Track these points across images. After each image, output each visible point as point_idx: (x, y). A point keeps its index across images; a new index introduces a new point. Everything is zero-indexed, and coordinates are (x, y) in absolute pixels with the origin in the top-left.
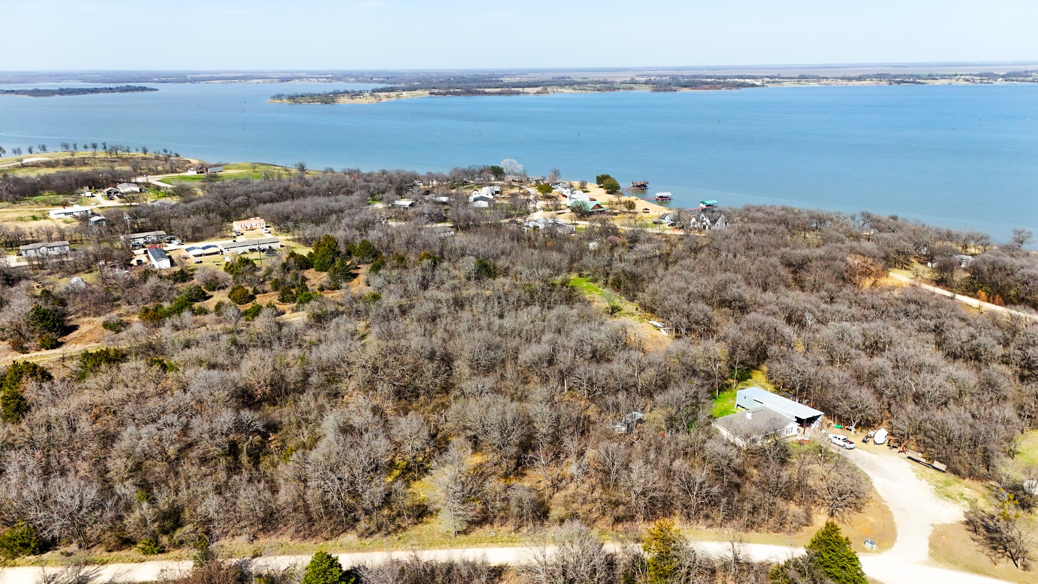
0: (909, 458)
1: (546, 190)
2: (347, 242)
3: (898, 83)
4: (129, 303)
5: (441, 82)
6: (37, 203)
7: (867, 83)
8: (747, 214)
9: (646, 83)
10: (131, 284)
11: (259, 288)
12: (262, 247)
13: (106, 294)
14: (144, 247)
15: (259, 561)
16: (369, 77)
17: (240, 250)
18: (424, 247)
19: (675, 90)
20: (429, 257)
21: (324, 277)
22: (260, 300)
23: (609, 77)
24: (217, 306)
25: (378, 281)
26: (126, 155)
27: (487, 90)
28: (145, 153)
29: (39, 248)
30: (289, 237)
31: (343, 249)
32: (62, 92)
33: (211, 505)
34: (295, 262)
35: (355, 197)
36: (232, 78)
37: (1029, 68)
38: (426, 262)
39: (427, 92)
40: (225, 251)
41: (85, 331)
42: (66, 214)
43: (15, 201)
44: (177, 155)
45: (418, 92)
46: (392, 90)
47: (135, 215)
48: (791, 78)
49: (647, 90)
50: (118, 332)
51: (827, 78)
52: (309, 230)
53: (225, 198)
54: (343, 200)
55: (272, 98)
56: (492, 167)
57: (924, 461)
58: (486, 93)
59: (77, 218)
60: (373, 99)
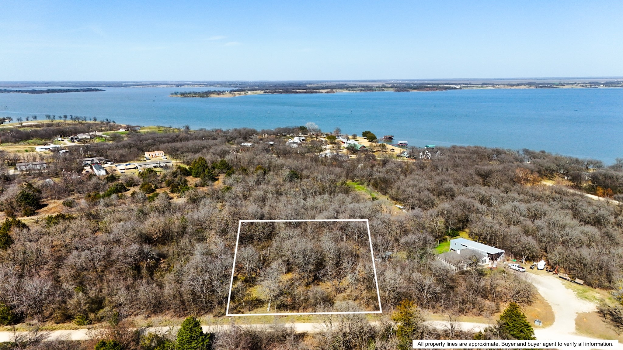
0: (560, 277)
1: (332, 138)
2: (212, 162)
3: (541, 87)
4: (80, 193)
5: (271, 87)
6: (29, 143)
7: (522, 87)
8: (454, 149)
9: (391, 87)
10: (81, 182)
11: (159, 186)
12: (161, 165)
13: (66, 187)
14: (90, 165)
15: (151, 330)
16: (230, 84)
17: (149, 166)
18: (259, 164)
19: (409, 91)
20: (261, 168)
21: (198, 180)
22: (158, 191)
23: (370, 84)
24: (132, 194)
25: (230, 181)
26: (84, 122)
27: (298, 91)
28: (95, 121)
29: (28, 165)
30: (178, 161)
31: (210, 166)
32: (49, 91)
34: (181, 172)
35: (219, 140)
36: (148, 85)
37: (619, 80)
38: (259, 171)
39: (263, 92)
40: (139, 167)
41: (51, 207)
42: (45, 149)
43: (16, 142)
44: (114, 122)
45: (257, 92)
46: (242, 90)
47: (87, 149)
48: (477, 85)
49: (392, 91)
50: (72, 207)
51: (499, 85)
52: (190, 156)
53: (141, 141)
54: (211, 142)
55: (171, 94)
56: (300, 127)
57: (569, 279)
58: (297, 92)
59: (52, 151)
60: (231, 95)
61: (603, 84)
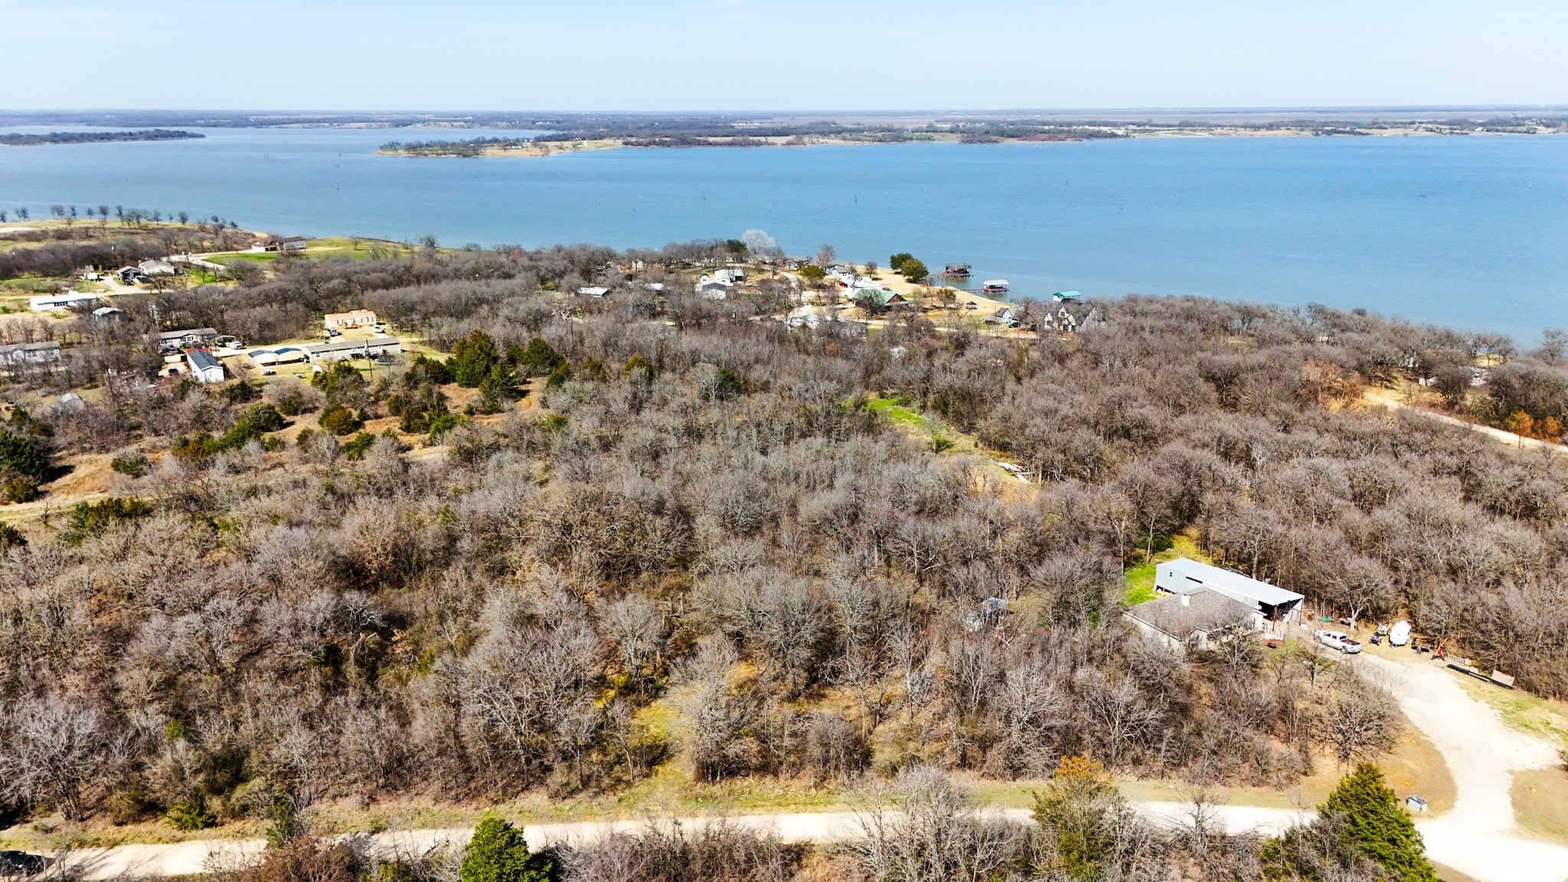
0: (1451, 666)
1: (814, 274)
2: (507, 344)
3: (1329, 133)
4: (156, 432)
5: (640, 128)
6: (10, 288)
7: (1282, 133)
8: (1133, 305)
9: (952, 131)
10: (160, 403)
11: (369, 411)
12: (373, 351)
13: (118, 418)
14: (180, 352)
15: (384, 840)
16: (529, 121)
17: (338, 356)
18: (632, 351)
19: (998, 142)
20: (640, 363)
21: (474, 394)
22: (370, 427)
23: (897, 123)
24: (300, 436)
25: (560, 400)
26: (153, 224)
27: (711, 139)
28: (184, 222)
29: (11, 353)
30: (415, 339)
31: (502, 353)
32: (55, 138)
33: (296, 744)
34: (427, 372)
35: (518, 281)
36: (318, 121)
38: (637, 372)
39: (620, 142)
40: (312, 358)
41: (83, 475)
42: (55, 304)
44: (234, 226)
45: (606, 141)
46: (566, 138)
47: (168, 305)
48: (1168, 126)
49: (953, 140)
50: (137, 476)
51: (1222, 126)
52: (447, 327)
53: (311, 282)
54: (499, 286)
55: (381, 148)
56: (729, 241)
57: (1476, 671)
58: (710, 144)
59: (73, 310)
60: (537, 151)
61: (1482, 125)
